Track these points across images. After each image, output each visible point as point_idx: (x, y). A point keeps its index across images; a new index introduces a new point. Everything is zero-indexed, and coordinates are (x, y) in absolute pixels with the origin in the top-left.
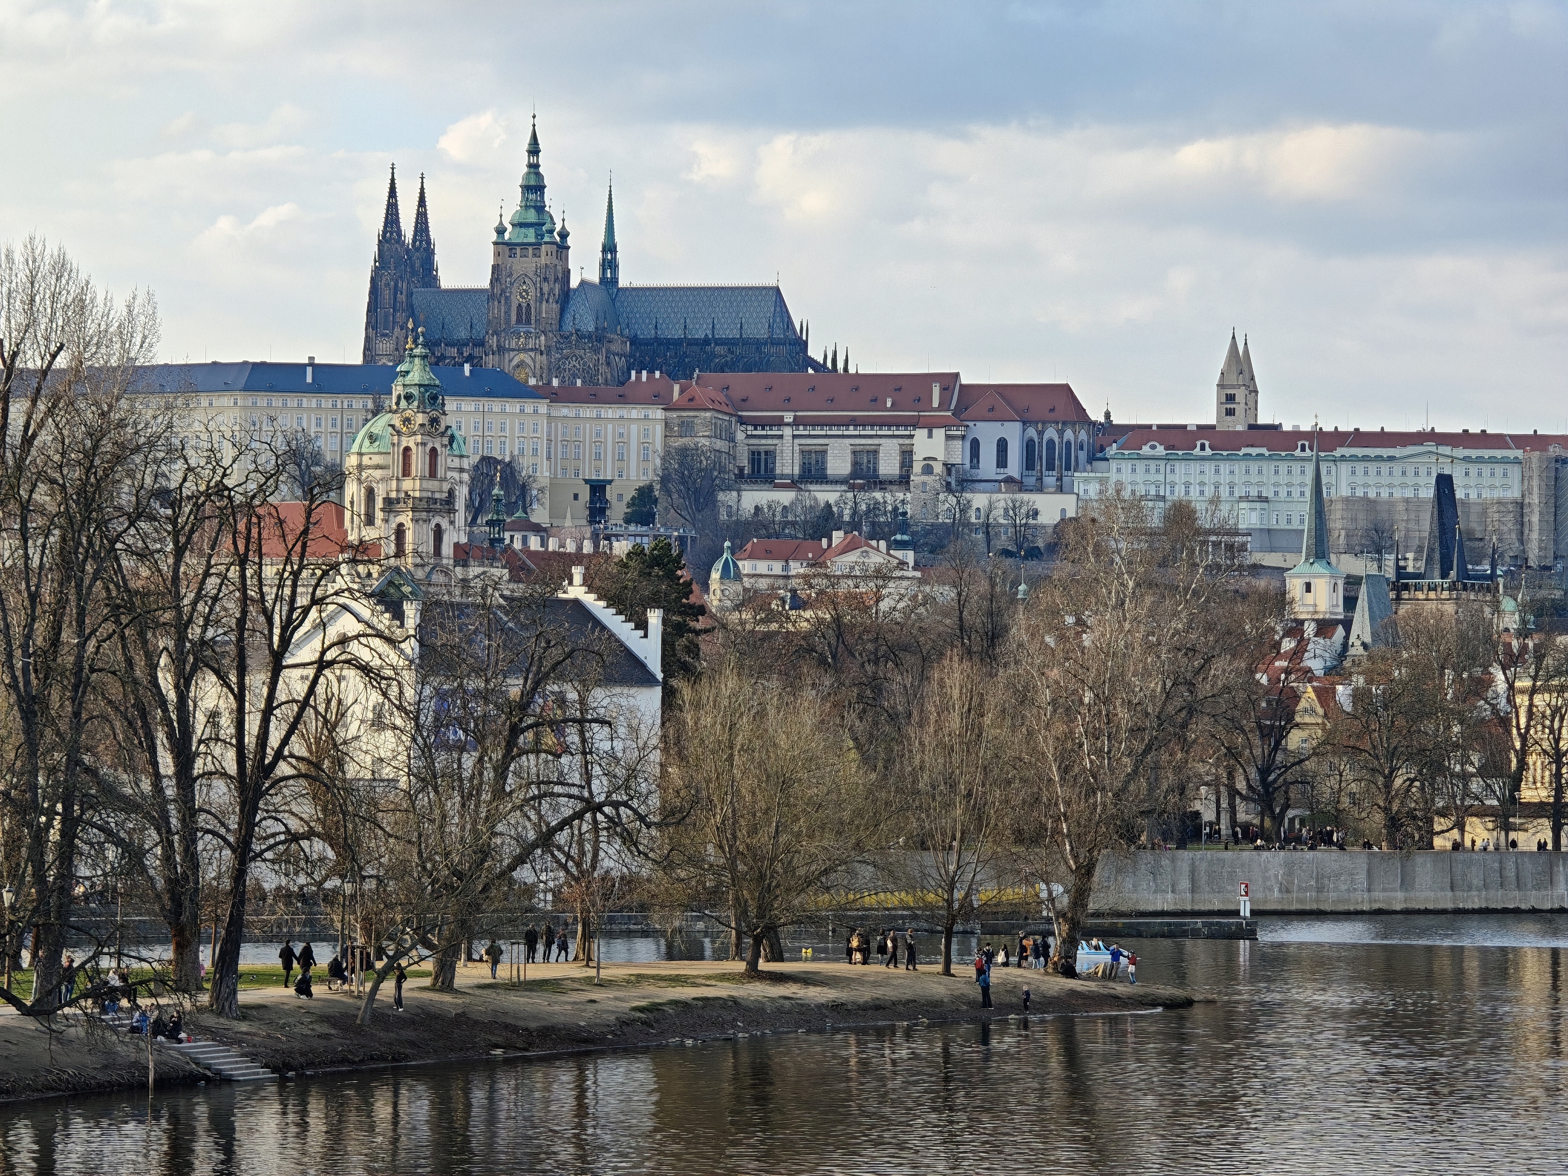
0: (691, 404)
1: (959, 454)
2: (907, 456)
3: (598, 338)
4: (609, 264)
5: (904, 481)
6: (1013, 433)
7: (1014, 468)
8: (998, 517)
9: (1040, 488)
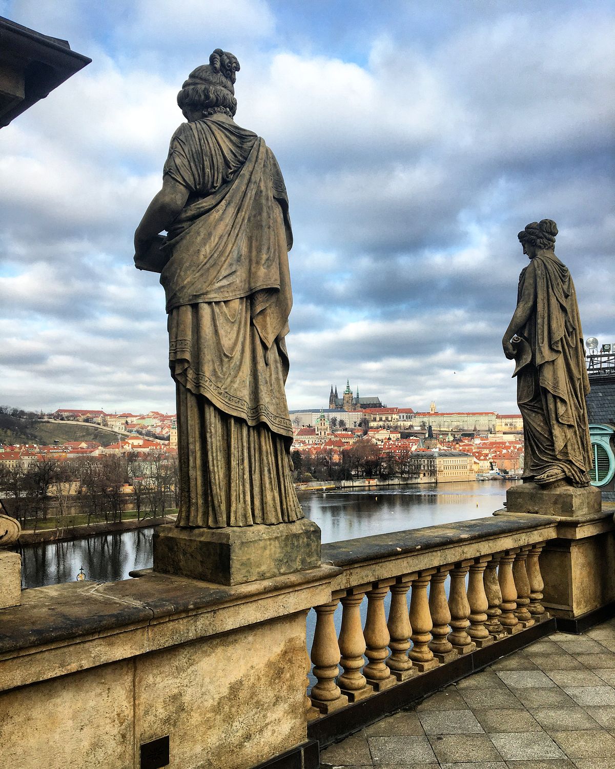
0: (365, 412)
1: (398, 417)
2: (392, 418)
3: (356, 404)
4: (358, 395)
5: (391, 421)
6: (405, 415)
7: (405, 418)
8: (402, 425)
9: (408, 421)
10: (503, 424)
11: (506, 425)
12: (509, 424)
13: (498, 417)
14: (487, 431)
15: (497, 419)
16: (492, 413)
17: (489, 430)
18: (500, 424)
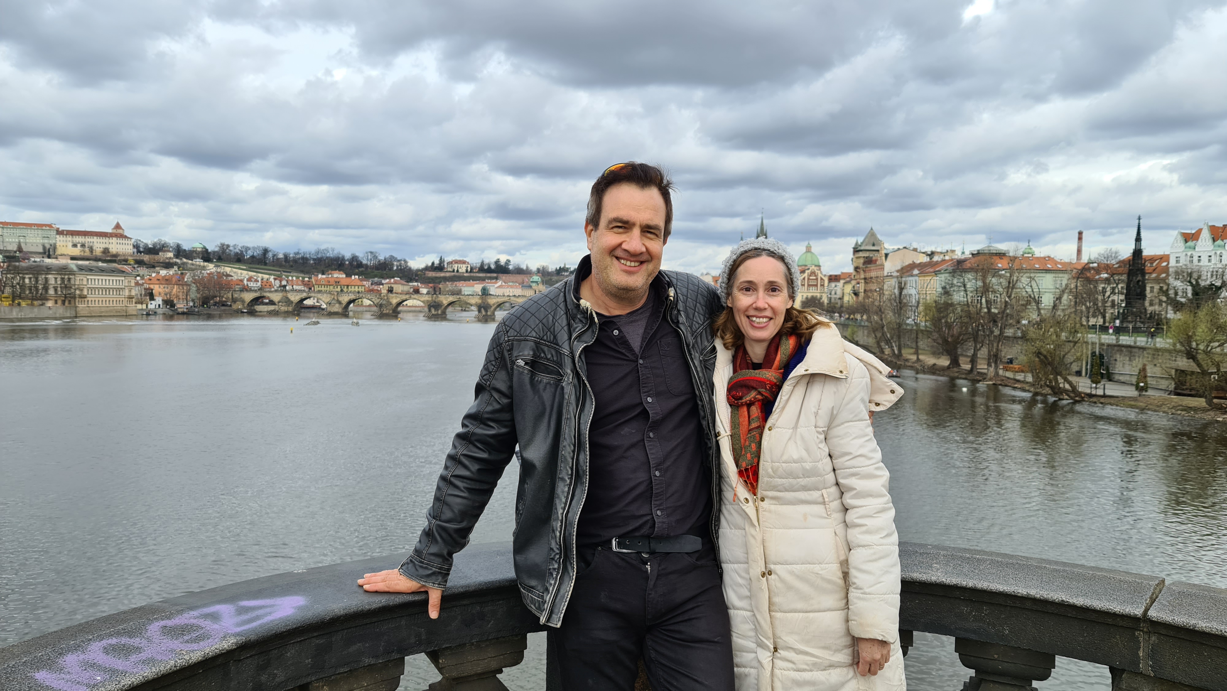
10: (70, 244)
11: (75, 246)
12: (79, 245)
13: (59, 232)
14: (40, 253)
15: (58, 236)
16: (50, 226)
17: (45, 253)
18: (64, 244)
